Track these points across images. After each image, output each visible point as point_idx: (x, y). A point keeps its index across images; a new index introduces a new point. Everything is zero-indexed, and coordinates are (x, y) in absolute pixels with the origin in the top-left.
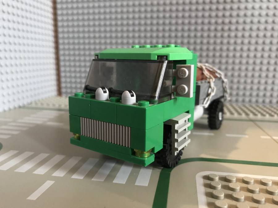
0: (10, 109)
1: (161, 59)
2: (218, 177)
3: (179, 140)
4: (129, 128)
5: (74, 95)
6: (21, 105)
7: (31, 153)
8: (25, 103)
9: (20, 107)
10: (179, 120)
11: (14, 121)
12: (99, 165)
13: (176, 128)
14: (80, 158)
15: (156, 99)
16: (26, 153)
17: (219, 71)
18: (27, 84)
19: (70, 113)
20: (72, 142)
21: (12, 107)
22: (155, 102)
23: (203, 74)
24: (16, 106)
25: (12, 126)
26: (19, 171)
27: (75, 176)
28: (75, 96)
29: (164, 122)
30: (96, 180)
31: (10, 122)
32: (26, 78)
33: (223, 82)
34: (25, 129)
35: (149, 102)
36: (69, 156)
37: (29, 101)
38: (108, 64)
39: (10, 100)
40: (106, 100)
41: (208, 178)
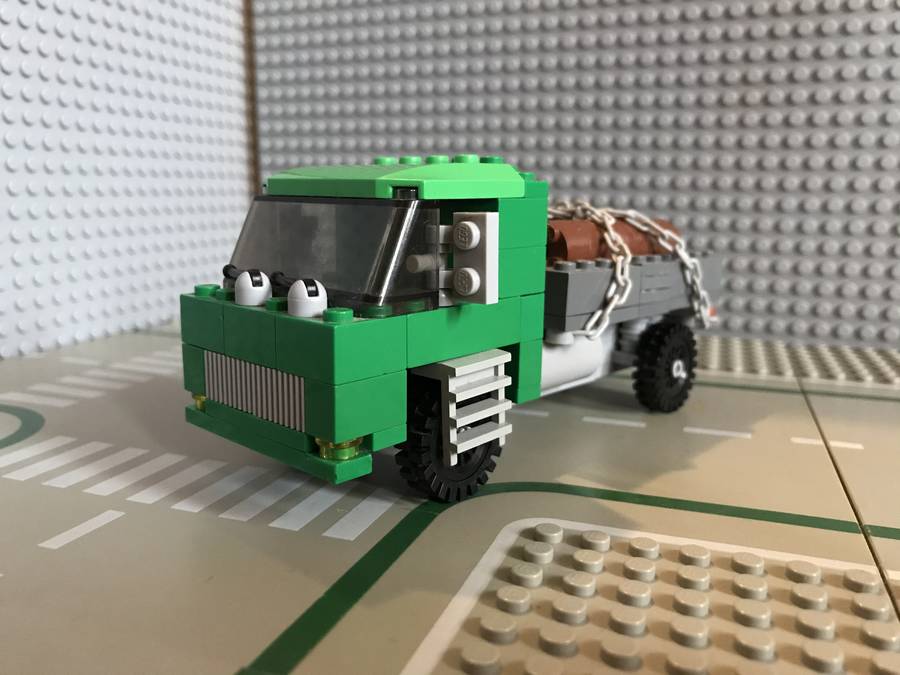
0: (107, 336)
1: (403, 196)
2: (561, 533)
3: (461, 423)
4: (302, 379)
5: (193, 291)
6: (140, 324)
7: (103, 446)
8: (153, 319)
9: (136, 330)
10: (460, 366)
11: (103, 367)
12: (257, 485)
13: (452, 389)
14: (222, 464)
15: (380, 304)
16: (94, 444)
17: (667, 233)
18: (158, 267)
19: (183, 340)
20: (191, 415)
21: (112, 329)
22: (379, 312)
23: (603, 241)
24: (126, 326)
25: (94, 377)
26: (54, 485)
27: (183, 506)
28: (195, 294)
29: (409, 370)
30: (233, 518)
31: (92, 367)
32: (157, 249)
33: (683, 266)
34: (119, 386)
35: (351, 312)
36: (196, 456)
37: (165, 317)
38: (308, 209)
39: (109, 309)
40: (258, 306)
41: (534, 535)
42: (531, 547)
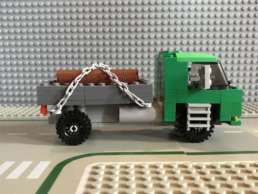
2: (105, 166)
41: (96, 168)
42: (97, 171)
